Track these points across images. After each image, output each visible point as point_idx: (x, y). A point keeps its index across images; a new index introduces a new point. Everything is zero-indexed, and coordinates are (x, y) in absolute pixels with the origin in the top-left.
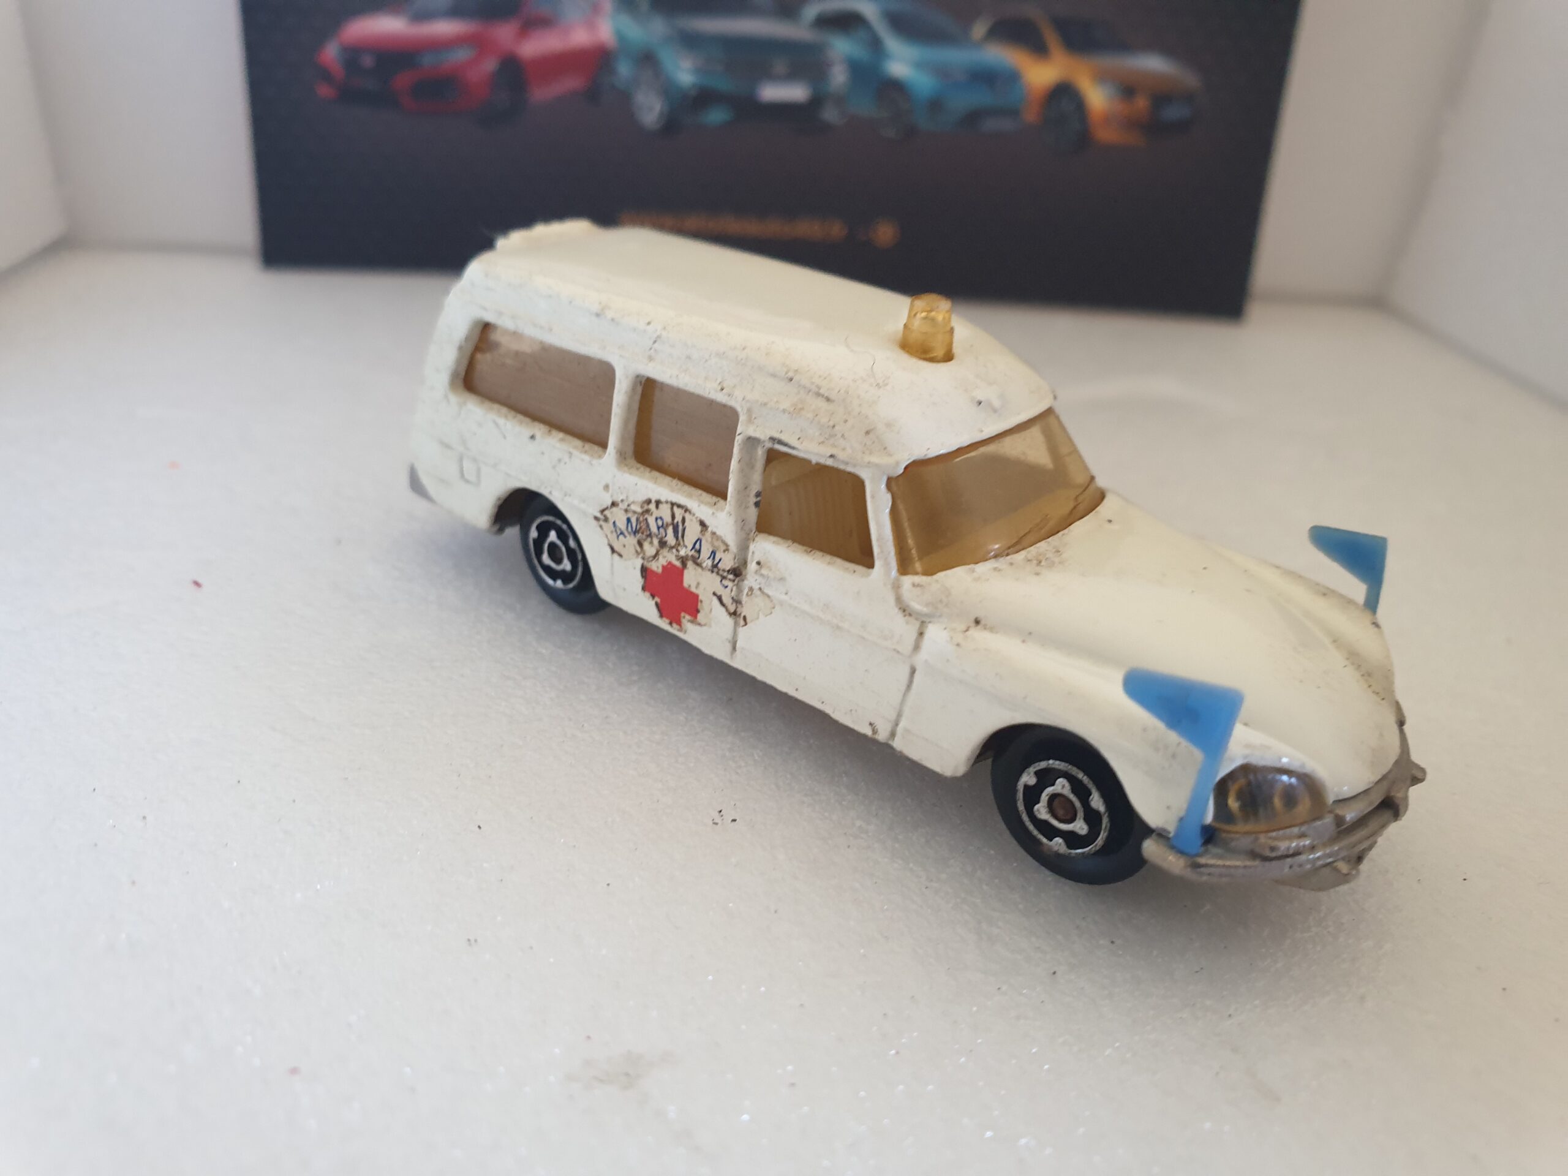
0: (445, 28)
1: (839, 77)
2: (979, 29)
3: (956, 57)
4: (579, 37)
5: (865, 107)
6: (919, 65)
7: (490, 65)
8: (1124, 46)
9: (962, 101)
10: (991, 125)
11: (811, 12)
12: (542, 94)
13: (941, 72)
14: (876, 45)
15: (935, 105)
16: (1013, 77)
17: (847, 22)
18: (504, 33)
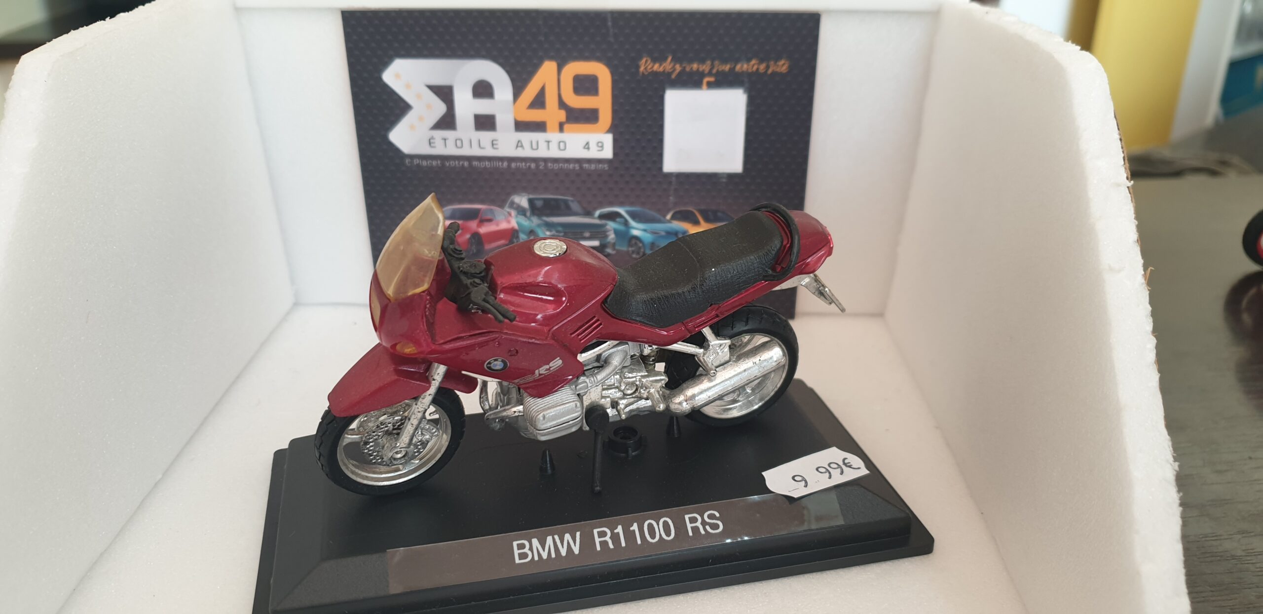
1: (612, 236)
2: (669, 217)
3: (660, 227)
4: (504, 226)
5: (624, 248)
6: (645, 230)
7: (468, 236)
9: (663, 243)
11: (597, 213)
12: (488, 247)
13: (654, 233)
14: (626, 223)
15: (653, 244)
16: (684, 231)
17: (613, 216)
18: (473, 225)
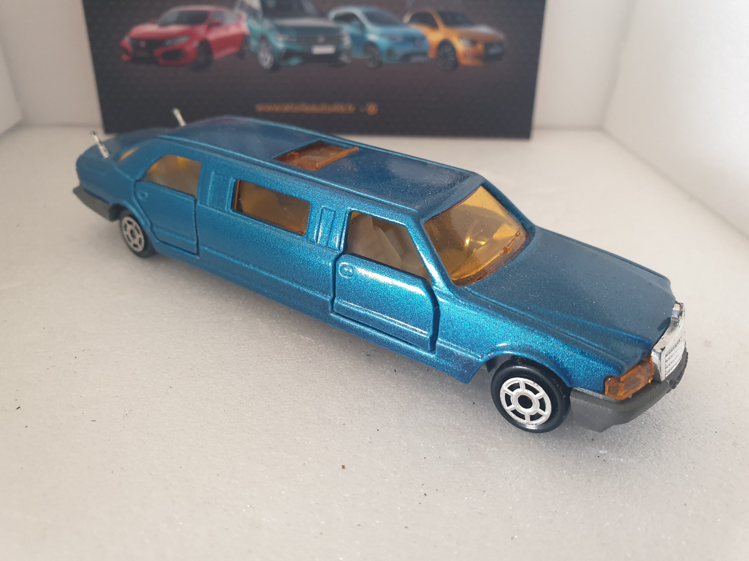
0: (174, 29)
1: (347, 42)
2: (407, 19)
3: (397, 31)
4: (233, 30)
5: (359, 55)
6: (382, 35)
7: (195, 44)
8: (470, 23)
9: (401, 50)
10: (415, 60)
11: (333, 14)
12: (219, 55)
13: (392, 37)
14: (362, 27)
15: (390, 52)
16: (423, 38)
17: (349, 18)
18: (201, 30)
